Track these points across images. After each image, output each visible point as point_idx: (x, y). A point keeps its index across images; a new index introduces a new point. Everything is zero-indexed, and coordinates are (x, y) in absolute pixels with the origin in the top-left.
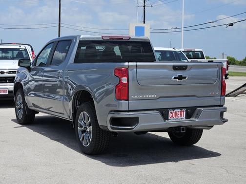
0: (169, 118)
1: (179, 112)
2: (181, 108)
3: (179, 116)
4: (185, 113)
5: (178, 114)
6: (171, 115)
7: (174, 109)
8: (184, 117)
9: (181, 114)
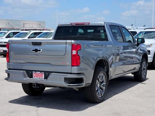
0: (33, 77)
1: (39, 74)
2: (41, 71)
3: (40, 76)
4: (44, 75)
5: (39, 75)
6: (35, 75)
7: (36, 71)
8: (44, 78)
9: (41, 75)
